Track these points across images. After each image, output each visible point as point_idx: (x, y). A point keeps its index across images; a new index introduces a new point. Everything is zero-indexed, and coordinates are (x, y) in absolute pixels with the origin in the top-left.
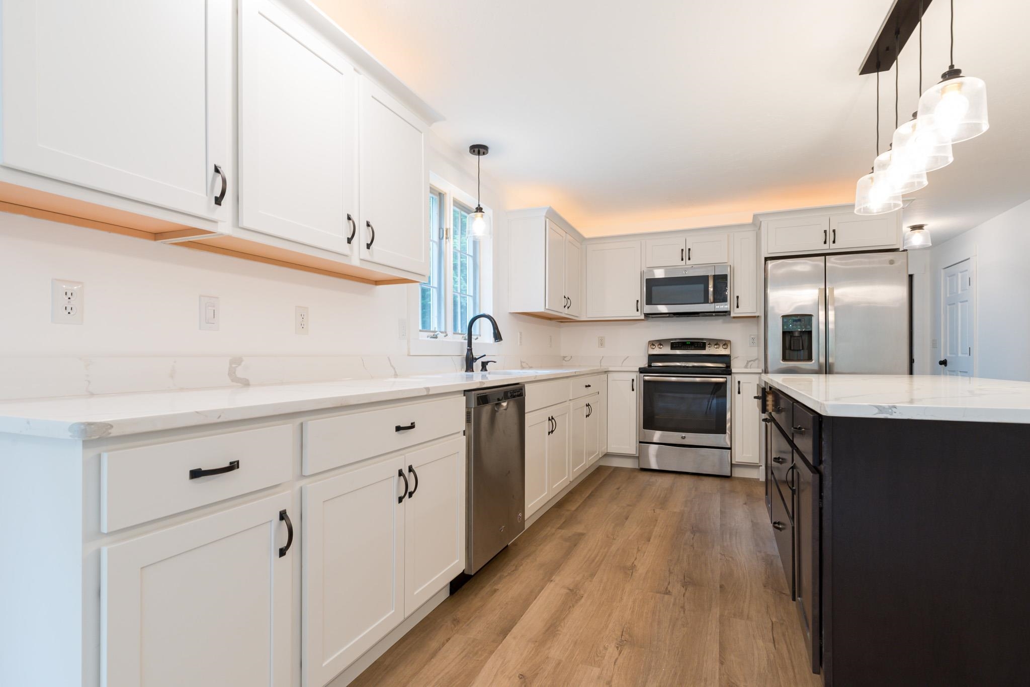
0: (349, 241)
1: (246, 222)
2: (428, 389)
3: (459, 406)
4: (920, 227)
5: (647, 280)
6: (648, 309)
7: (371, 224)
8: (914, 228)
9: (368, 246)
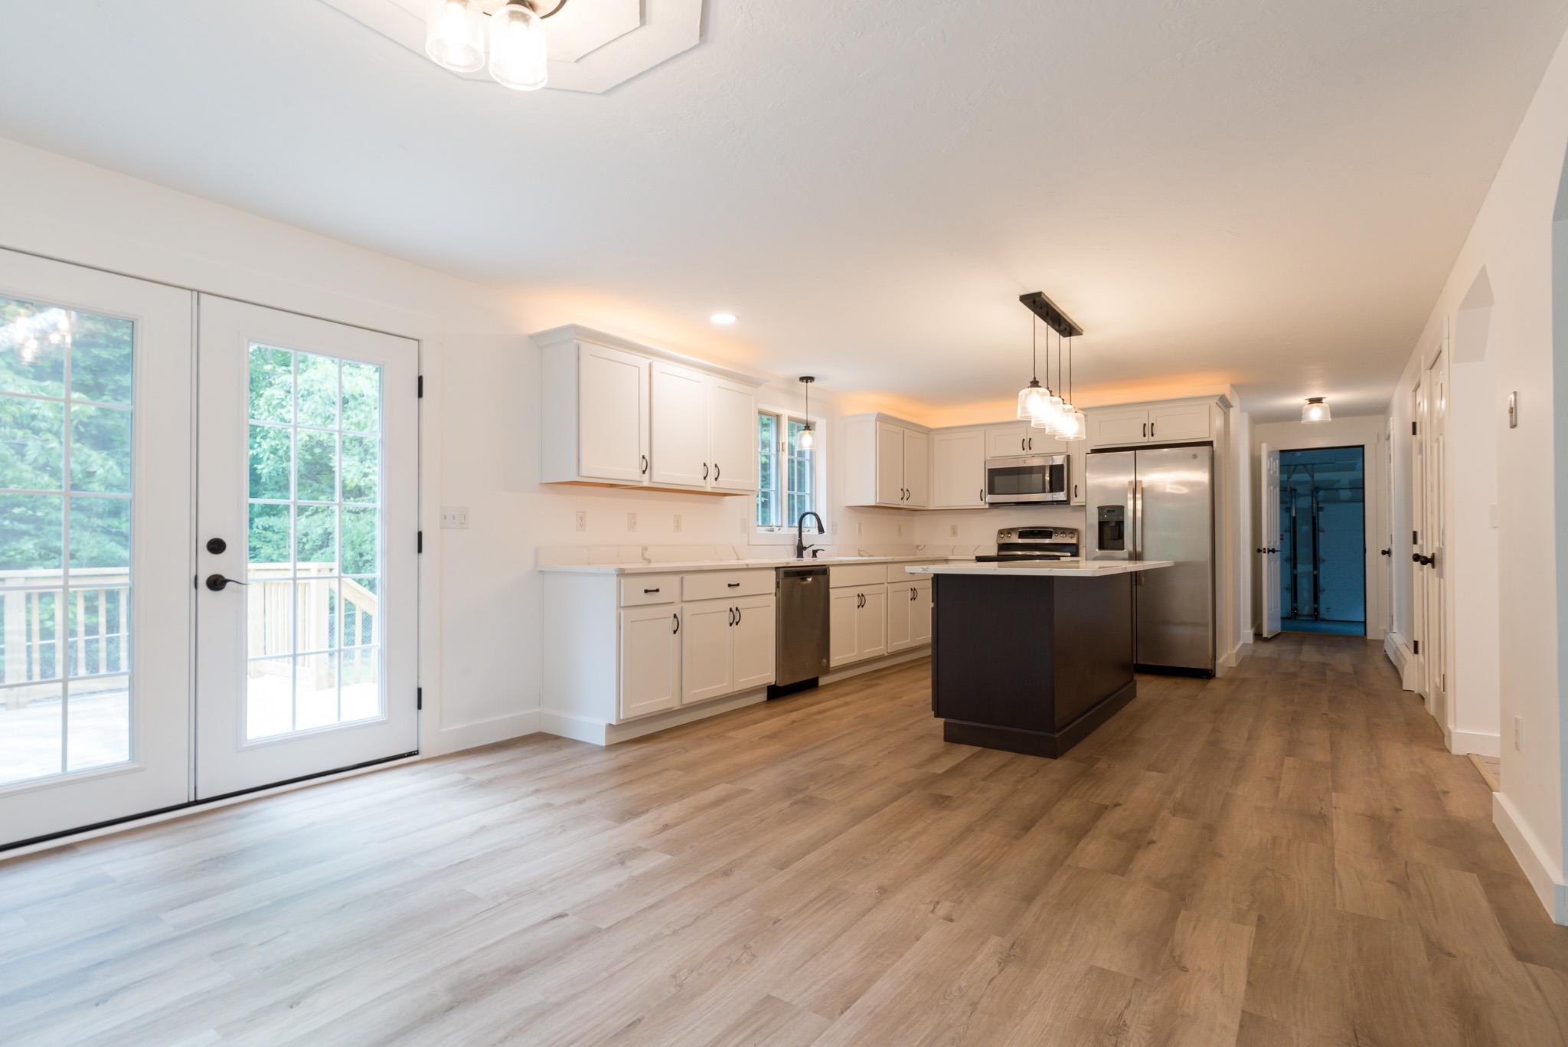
0: (705, 478)
1: (655, 479)
2: (747, 565)
3: (769, 581)
4: (1319, 400)
5: (989, 470)
6: (990, 498)
7: (718, 465)
8: (1312, 401)
9: (716, 479)
